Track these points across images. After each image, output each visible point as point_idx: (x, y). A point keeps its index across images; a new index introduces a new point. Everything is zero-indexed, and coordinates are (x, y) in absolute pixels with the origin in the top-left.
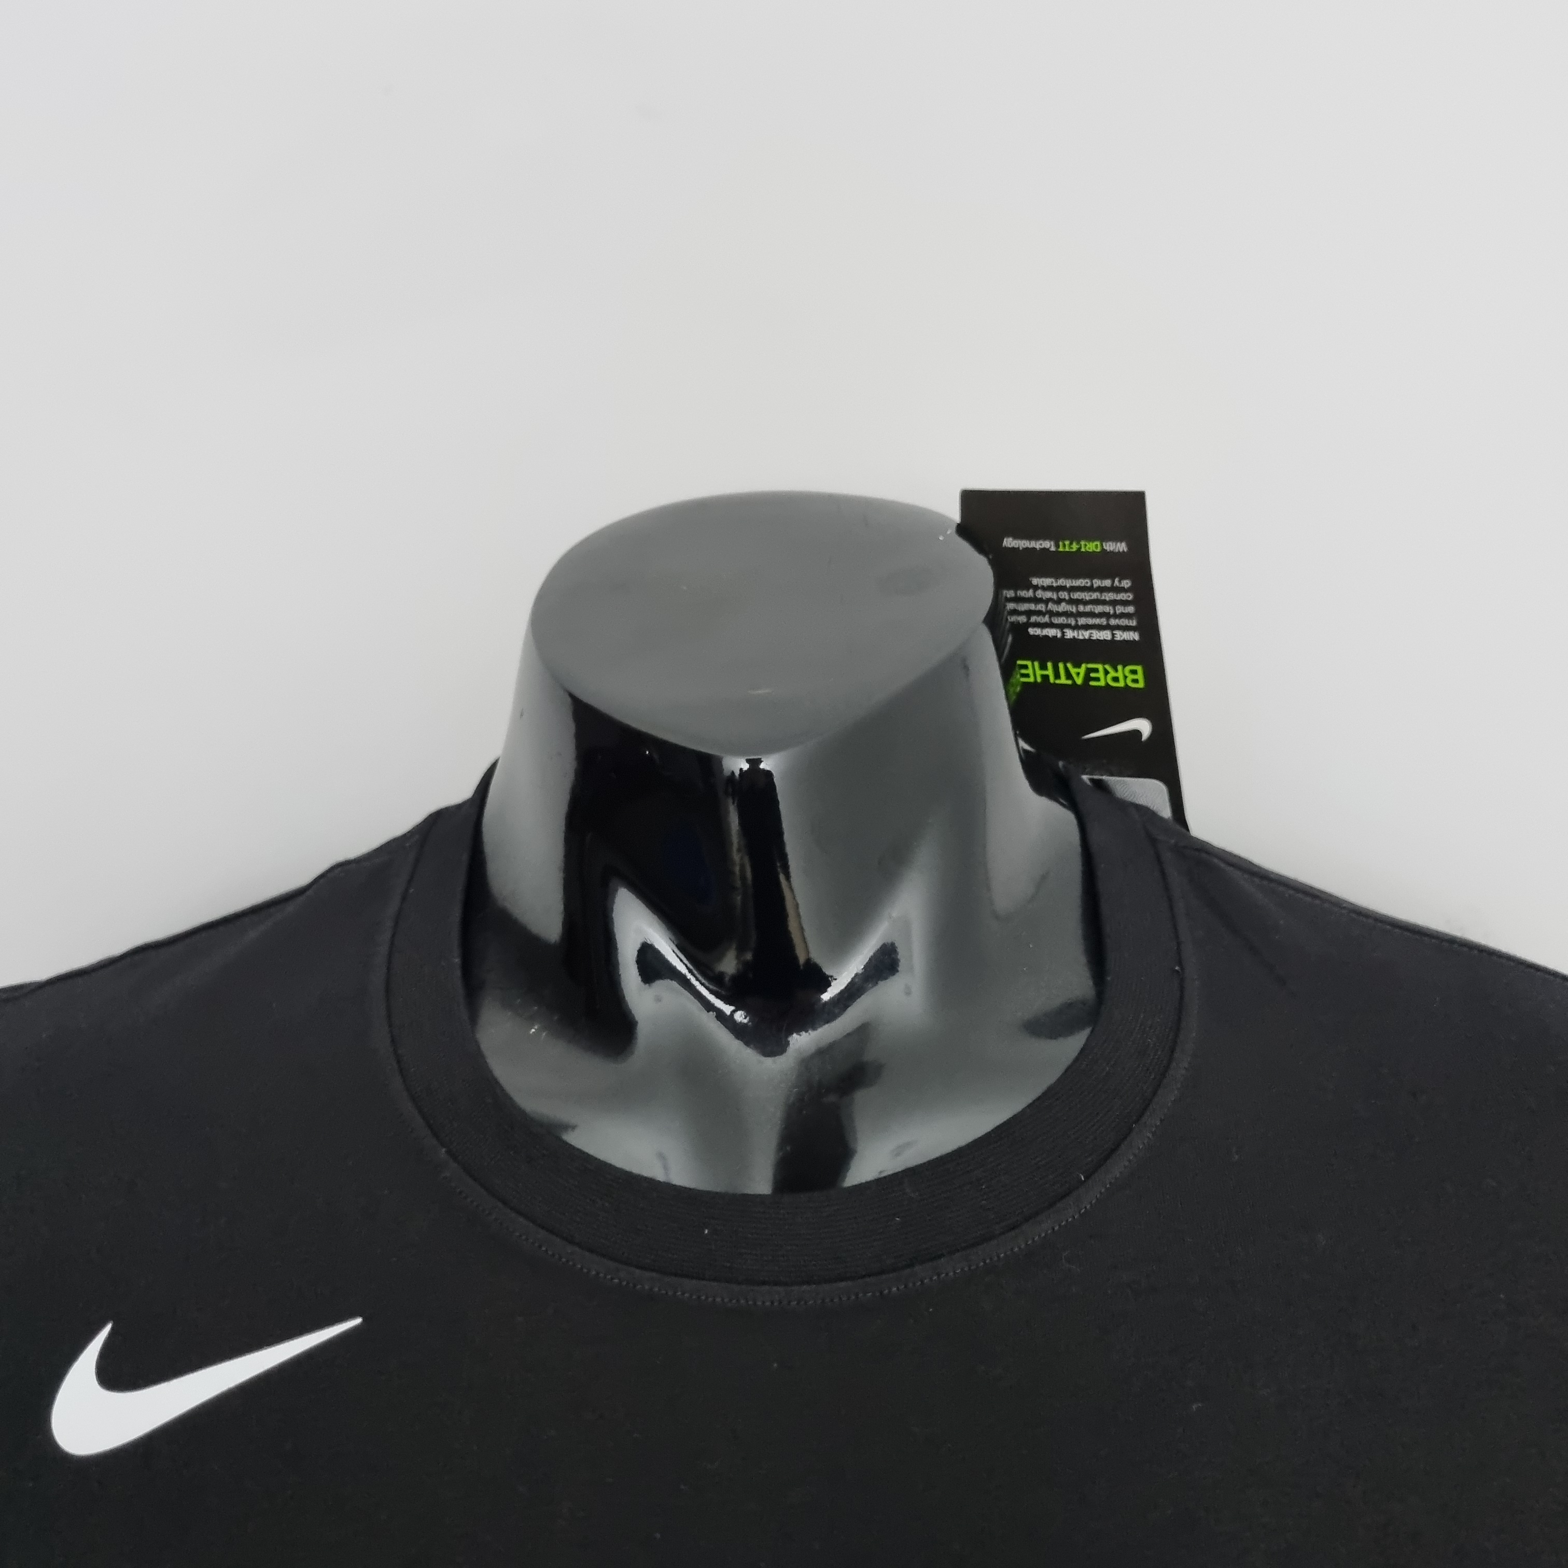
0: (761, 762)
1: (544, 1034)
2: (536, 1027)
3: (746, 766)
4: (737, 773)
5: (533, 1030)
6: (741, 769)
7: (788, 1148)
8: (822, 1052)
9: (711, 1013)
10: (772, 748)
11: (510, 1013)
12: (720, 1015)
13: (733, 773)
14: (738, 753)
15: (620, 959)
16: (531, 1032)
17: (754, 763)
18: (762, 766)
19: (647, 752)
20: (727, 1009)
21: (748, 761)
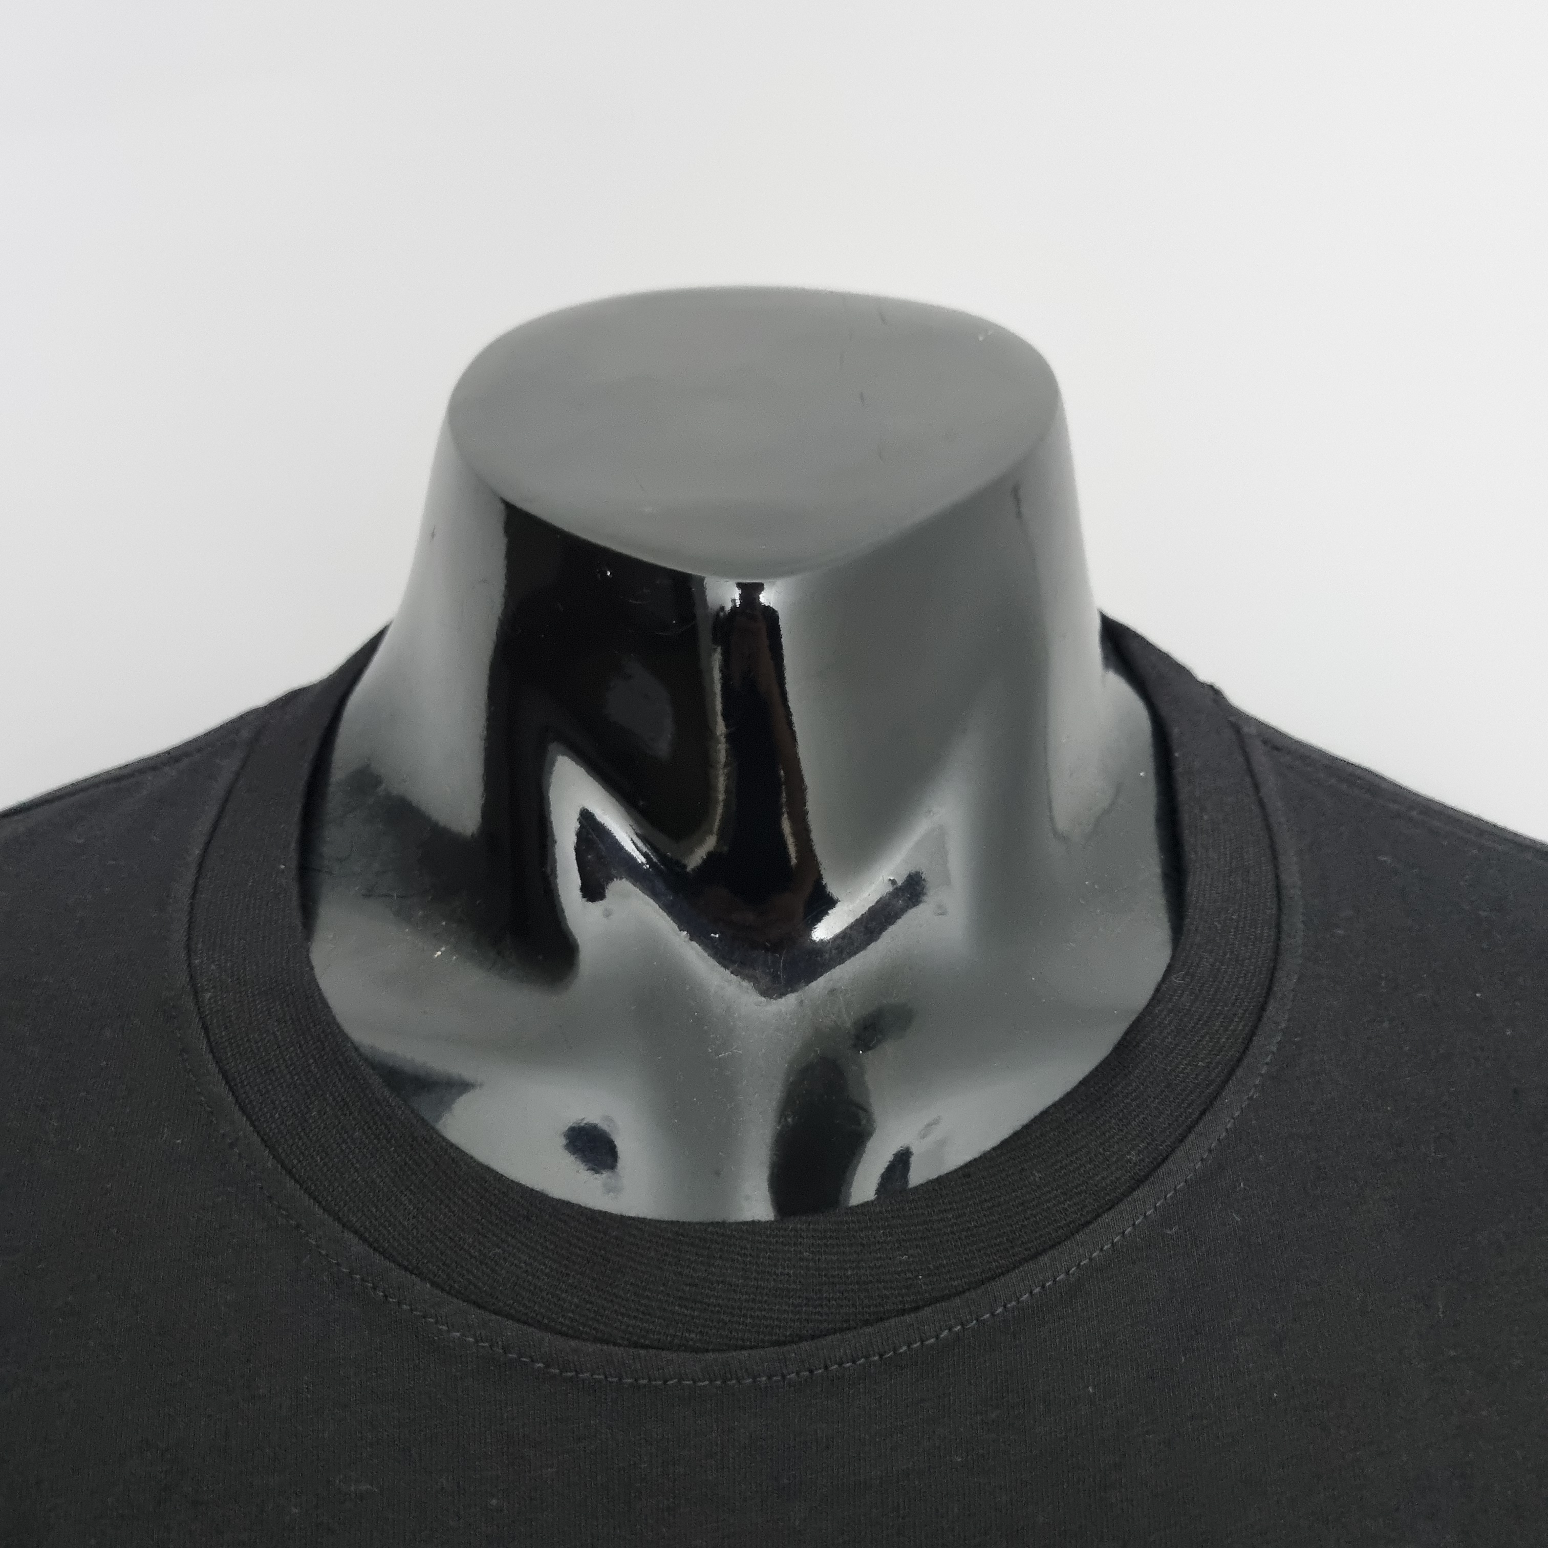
1: (454, 958)
5: (439, 953)
7: (790, 1120)
11: (408, 930)
13: (722, 608)
16: (436, 956)
18: (765, 598)
19: (609, 574)
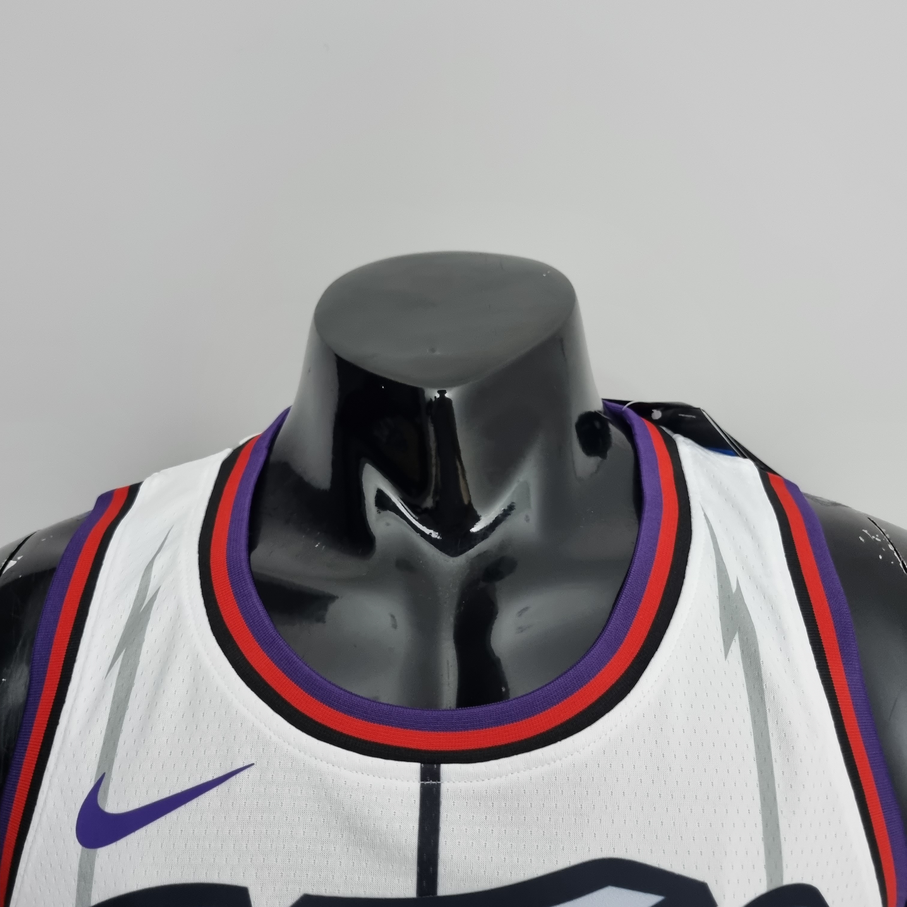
0: (446, 392)
1: (324, 547)
2: (319, 544)
3: (438, 396)
4: (433, 399)
6: (435, 397)
8: (480, 556)
9: (419, 534)
10: (452, 384)
11: (304, 536)
12: (423, 534)
14: (433, 386)
15: (366, 502)
16: (316, 546)
17: (442, 393)
20: (427, 531)
21: (439, 392)
